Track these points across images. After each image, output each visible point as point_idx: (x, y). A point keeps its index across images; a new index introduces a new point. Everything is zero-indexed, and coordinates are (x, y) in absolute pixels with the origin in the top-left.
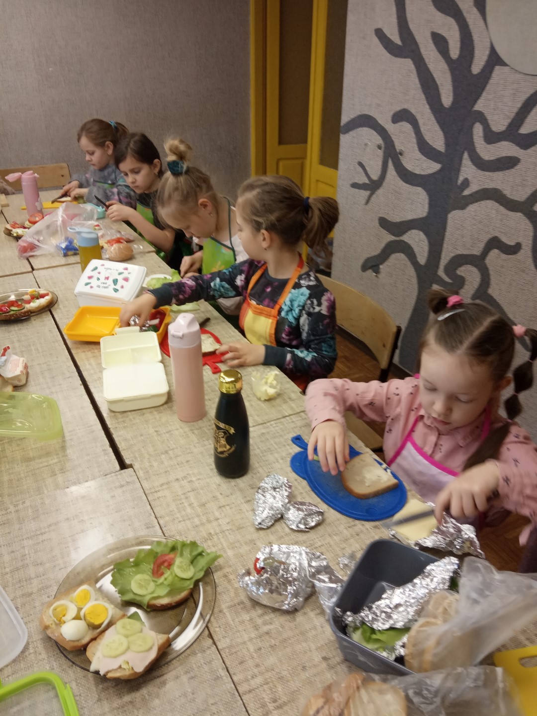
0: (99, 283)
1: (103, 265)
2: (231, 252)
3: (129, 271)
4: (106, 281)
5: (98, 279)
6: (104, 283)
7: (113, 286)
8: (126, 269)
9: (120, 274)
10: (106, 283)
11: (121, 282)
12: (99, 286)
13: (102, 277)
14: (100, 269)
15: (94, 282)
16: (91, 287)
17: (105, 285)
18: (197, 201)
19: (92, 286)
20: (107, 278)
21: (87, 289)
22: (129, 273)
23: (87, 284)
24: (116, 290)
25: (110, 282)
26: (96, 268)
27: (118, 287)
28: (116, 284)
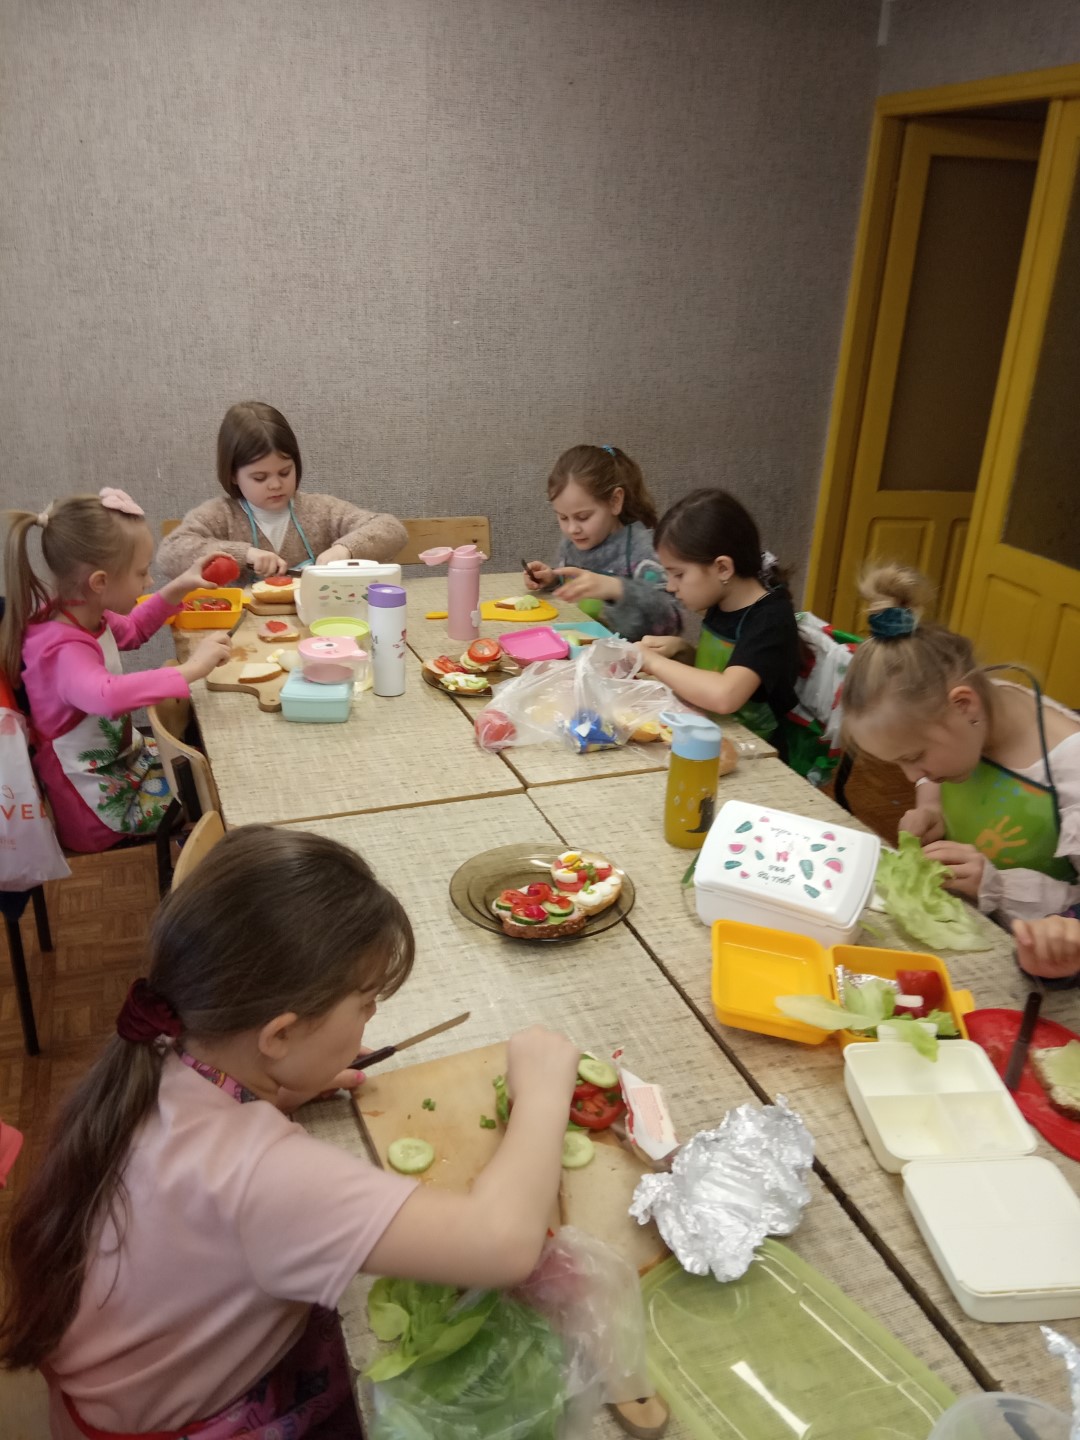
0: (763, 866)
1: (764, 820)
2: (1047, 799)
3: (840, 842)
4: (781, 864)
5: (760, 856)
6: (777, 869)
7: (800, 880)
8: (830, 837)
9: (817, 848)
10: (783, 870)
11: (822, 872)
12: (762, 875)
13: (770, 848)
14: (758, 829)
15: (747, 859)
16: (744, 875)
17: (780, 874)
18: (946, 694)
19: (747, 871)
20: (783, 856)
21: (732, 878)
22: (841, 849)
23: (730, 865)
24: (813, 893)
25: (792, 867)
26: (746, 827)
27: (816, 883)
28: (811, 874)
